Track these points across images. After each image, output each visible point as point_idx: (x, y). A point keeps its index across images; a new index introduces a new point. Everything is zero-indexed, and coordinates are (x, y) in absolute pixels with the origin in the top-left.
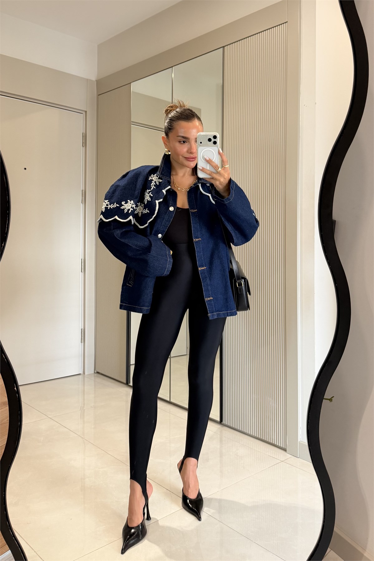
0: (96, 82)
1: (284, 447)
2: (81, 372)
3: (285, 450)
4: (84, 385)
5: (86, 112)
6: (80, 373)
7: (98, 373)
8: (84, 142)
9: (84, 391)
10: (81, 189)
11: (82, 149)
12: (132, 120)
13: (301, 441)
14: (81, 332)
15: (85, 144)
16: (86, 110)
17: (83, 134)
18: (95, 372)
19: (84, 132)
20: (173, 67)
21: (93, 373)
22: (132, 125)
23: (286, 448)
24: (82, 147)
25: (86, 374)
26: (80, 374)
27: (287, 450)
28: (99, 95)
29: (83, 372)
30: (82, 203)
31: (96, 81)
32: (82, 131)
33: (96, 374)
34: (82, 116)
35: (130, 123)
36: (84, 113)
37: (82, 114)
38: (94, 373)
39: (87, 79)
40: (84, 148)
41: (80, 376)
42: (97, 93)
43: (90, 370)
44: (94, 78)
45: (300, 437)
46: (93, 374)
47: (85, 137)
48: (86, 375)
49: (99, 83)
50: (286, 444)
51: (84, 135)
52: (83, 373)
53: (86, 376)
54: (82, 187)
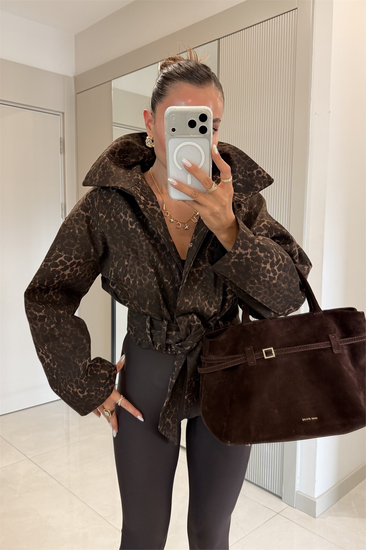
0: (73, 79)
1: (279, 495)
3: (280, 498)
5: (63, 113)
8: (62, 148)
10: (61, 203)
11: (60, 157)
12: (114, 121)
13: (298, 491)
15: (63, 151)
16: (63, 111)
19: (62, 137)
22: (114, 127)
23: (281, 496)
24: (60, 154)
27: (283, 498)
28: (77, 94)
30: (62, 217)
31: (75, 78)
32: (60, 135)
34: (59, 118)
35: (112, 124)
36: (61, 114)
37: (59, 116)
39: (64, 76)
40: (62, 155)
42: (75, 91)
44: (71, 73)
45: (298, 487)
47: (63, 142)
49: (77, 79)
50: (281, 492)
51: (61, 140)
54: (61, 200)
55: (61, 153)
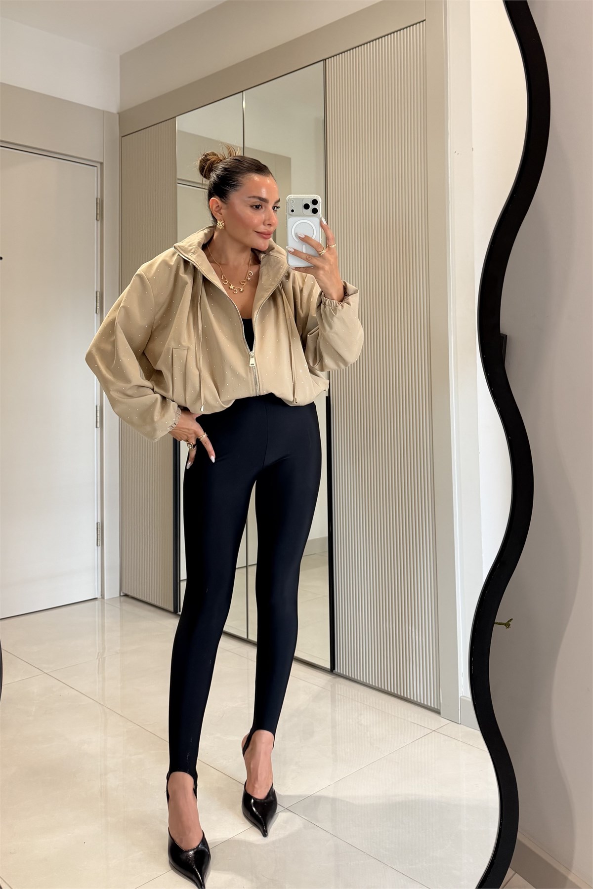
0: (118, 115)
1: (436, 707)
2: (98, 596)
3: (438, 712)
4: (103, 616)
5: (102, 164)
6: (96, 597)
7: (126, 595)
8: (98, 212)
9: (103, 626)
10: (95, 291)
11: (96, 225)
12: (179, 176)
14: (97, 528)
15: (100, 216)
16: (101, 161)
17: (97, 199)
18: (122, 594)
19: (99, 197)
20: (244, 92)
21: (118, 595)
22: (178, 185)
23: (439, 708)
24: (95, 221)
25: (106, 598)
26: (95, 599)
27: (441, 712)
28: (123, 137)
29: (101, 595)
30: (96, 313)
31: (118, 113)
32: (95, 194)
33: (122, 598)
34: (95, 171)
35: (176, 181)
36: (99, 165)
37: (96, 168)
38: (120, 596)
39: (104, 111)
40: (99, 222)
41: (97, 602)
42: (120, 135)
43: (112, 591)
44: (114, 109)
45: (462, 690)
46: (117, 597)
47: (100, 204)
48: (107, 600)
49: (123, 117)
50: (439, 703)
51: (98, 202)
52: (101, 597)
53: (106, 602)
54: (96, 287)
55: (97, 219)
